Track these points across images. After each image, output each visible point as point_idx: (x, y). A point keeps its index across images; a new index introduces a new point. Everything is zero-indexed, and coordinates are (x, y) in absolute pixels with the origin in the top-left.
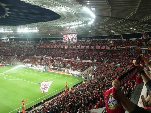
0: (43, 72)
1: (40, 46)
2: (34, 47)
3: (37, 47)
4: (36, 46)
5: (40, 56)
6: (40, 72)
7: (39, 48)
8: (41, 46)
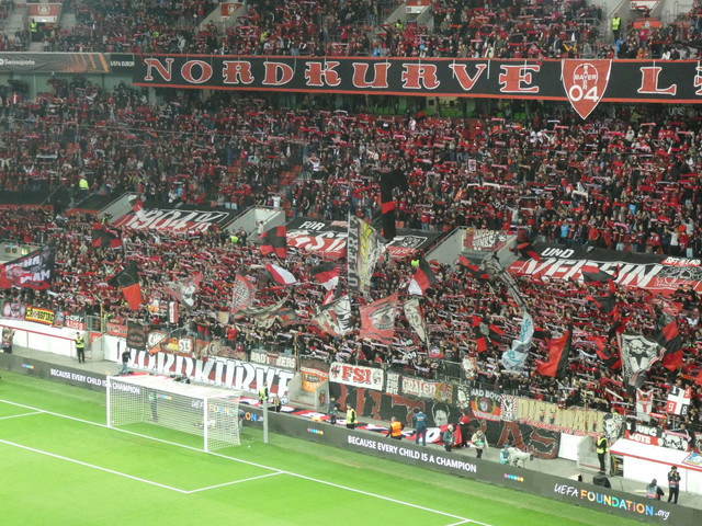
0: (237, 441)
1: (197, 72)
2: (111, 84)
3: (167, 73)
4: (139, 60)
5: (203, 206)
6: (199, 440)
7: (193, 94)
8: (218, 65)
